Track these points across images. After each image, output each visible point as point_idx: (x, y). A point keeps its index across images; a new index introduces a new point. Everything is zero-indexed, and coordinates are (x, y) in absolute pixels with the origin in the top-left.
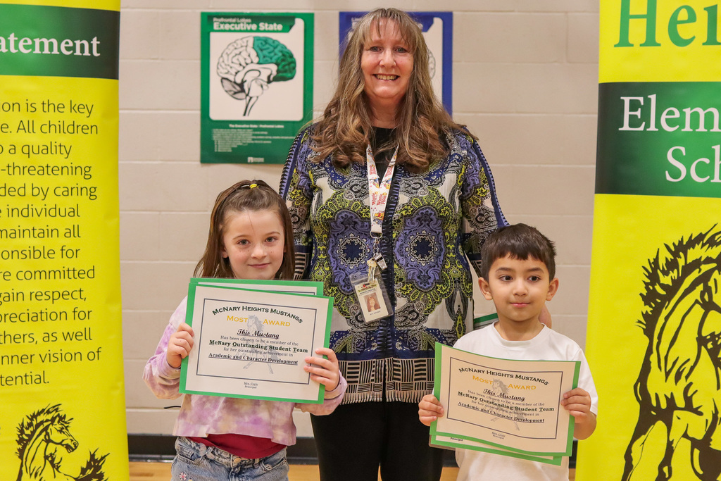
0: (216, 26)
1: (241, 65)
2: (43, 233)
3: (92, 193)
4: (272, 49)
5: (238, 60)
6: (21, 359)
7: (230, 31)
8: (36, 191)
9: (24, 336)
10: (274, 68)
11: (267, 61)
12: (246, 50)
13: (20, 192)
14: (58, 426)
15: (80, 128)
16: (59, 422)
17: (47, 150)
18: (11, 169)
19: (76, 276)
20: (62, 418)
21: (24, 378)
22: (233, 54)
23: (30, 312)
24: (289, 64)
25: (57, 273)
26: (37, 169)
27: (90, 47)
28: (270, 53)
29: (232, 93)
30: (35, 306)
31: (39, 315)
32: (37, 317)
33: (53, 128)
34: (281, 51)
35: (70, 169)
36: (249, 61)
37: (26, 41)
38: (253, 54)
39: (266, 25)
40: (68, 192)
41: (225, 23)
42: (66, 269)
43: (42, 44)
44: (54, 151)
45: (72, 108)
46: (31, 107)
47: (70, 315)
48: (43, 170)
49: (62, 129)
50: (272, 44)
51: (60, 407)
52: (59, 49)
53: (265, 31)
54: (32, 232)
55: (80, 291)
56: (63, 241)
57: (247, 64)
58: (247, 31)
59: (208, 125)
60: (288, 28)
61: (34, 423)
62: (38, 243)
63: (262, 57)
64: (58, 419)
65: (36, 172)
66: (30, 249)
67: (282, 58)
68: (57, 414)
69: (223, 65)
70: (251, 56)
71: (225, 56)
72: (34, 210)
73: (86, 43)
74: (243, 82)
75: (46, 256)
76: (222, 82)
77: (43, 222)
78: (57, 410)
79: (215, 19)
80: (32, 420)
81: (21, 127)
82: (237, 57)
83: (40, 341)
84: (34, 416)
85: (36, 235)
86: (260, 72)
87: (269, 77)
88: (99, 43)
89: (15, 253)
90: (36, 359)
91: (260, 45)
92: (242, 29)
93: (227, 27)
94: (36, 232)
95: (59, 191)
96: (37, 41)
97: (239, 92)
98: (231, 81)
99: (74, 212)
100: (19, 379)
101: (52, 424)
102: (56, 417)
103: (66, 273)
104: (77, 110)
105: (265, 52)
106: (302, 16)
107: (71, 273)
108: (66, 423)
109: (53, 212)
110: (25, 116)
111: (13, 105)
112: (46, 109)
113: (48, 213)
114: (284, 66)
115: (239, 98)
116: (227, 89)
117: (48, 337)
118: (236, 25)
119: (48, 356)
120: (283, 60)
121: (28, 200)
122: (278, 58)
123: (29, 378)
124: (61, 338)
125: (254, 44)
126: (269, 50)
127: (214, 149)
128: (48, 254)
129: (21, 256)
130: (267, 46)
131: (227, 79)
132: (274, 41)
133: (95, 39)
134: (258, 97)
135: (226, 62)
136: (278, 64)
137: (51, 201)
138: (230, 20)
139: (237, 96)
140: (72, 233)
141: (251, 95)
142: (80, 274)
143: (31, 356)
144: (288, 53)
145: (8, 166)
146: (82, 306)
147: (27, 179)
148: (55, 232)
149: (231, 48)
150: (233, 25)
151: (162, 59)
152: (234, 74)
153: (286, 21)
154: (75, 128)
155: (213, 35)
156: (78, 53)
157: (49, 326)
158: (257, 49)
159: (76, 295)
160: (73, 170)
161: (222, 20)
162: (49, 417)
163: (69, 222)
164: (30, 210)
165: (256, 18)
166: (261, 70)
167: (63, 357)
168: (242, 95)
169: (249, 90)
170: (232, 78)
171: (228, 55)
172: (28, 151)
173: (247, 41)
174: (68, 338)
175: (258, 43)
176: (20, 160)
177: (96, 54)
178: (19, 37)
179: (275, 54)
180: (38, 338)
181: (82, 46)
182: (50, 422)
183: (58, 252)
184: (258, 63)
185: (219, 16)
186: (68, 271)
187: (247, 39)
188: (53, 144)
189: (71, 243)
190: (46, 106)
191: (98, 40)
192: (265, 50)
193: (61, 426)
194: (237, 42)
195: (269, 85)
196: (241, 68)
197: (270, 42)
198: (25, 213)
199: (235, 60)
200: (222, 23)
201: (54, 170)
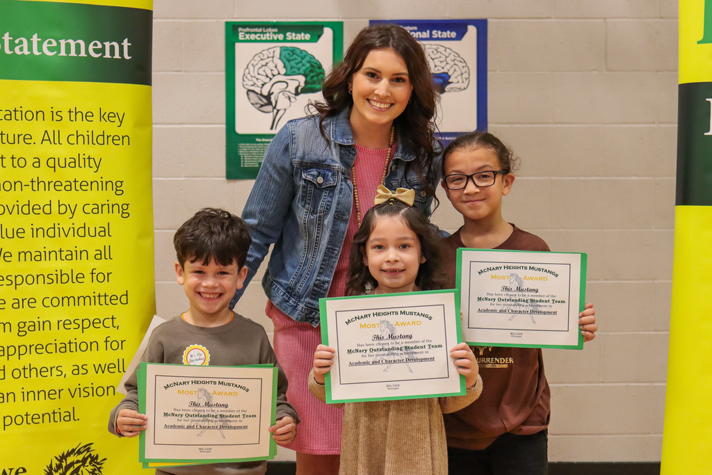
0: (241, 36)
1: (267, 76)
2: (71, 256)
3: (124, 211)
4: (299, 59)
5: (264, 71)
6: (49, 395)
7: (256, 41)
8: (63, 209)
9: (51, 369)
10: (302, 79)
11: (294, 72)
12: (273, 61)
13: (46, 210)
14: (90, 468)
15: (110, 139)
16: (90, 463)
17: (74, 163)
18: (35, 184)
19: (108, 302)
20: (94, 459)
21: (52, 415)
22: (259, 66)
23: (57, 342)
24: (318, 75)
25: (87, 299)
26: (64, 184)
27: (121, 50)
28: (297, 64)
29: (259, 105)
30: (64, 336)
31: (68, 346)
32: (65, 348)
33: (81, 138)
34: (309, 62)
35: (100, 184)
36: (275, 72)
37: (50, 43)
38: (280, 65)
39: (294, 34)
40: (98, 209)
41: (250, 33)
42: (97, 294)
43: (68, 46)
44: (82, 164)
45: (102, 117)
46: (56, 115)
47: (102, 345)
48: (71, 185)
49: (90, 139)
50: (300, 55)
51: (92, 446)
52: (87, 51)
53: (292, 41)
54: (58, 253)
55: (113, 318)
56: (93, 263)
57: (274, 76)
58: (273, 41)
59: (234, 140)
60: (316, 38)
61: (64, 464)
62: (65, 266)
63: (289, 68)
64: (89, 459)
65: (62, 188)
66: (56, 273)
67: (310, 68)
68: (89, 453)
69: (249, 76)
70: (278, 67)
71: (251, 67)
72: (61, 230)
73: (116, 44)
74: (270, 94)
75: (75, 280)
76: (248, 94)
77: (71, 243)
78: (88, 450)
79: (240, 29)
80: (61, 461)
81: (46, 138)
82: (263, 68)
83: (69, 374)
84: (64, 457)
85: (63, 257)
86: (287, 83)
87: (297, 89)
88: (130, 44)
89: (41, 278)
90: (65, 394)
91: (287, 56)
92: (268, 39)
93: (253, 37)
94: (64, 254)
95: (88, 209)
96: (63, 42)
97: (266, 105)
98: (257, 93)
99: (105, 231)
100: (46, 417)
101: (83, 465)
102: (87, 458)
103: (97, 298)
104: (107, 119)
105: (293, 63)
106: (330, 25)
107: (102, 299)
108: (98, 464)
109: (81, 232)
110: (50, 126)
111: (37, 113)
112: (73, 118)
113: (76, 232)
114: (313, 77)
115: (266, 111)
116: (253, 102)
117: (77, 370)
118: (262, 35)
119: (78, 390)
120: (311, 71)
121: (54, 219)
122: (307, 69)
123: (57, 416)
124: (92, 371)
125: (280, 55)
126: (296, 61)
127: (240, 165)
128: (77, 278)
129: (47, 280)
130: (295, 56)
131: (253, 91)
132: (302, 51)
133: (126, 40)
134: (285, 110)
135: (252, 74)
136: (305, 75)
137: (80, 219)
138: (256, 30)
139: (263, 109)
140: (102, 254)
141: (278, 107)
142: (112, 299)
143: (60, 391)
144: (316, 63)
145: (32, 182)
146: (115, 335)
147: (54, 196)
148: (84, 254)
149: (257, 59)
150: (259, 35)
151: (186, 71)
152: (261, 86)
153: (314, 30)
154: (105, 138)
155: (238, 45)
156: (108, 55)
157: (79, 358)
158: (285, 60)
159: (108, 323)
160: (104, 185)
161: (248, 30)
162: (80, 457)
163: (99, 243)
164: (57, 230)
165: (283, 28)
166: (288, 81)
167: (95, 392)
168: (269, 108)
169: (276, 102)
170: (258, 90)
171: (254, 67)
172: (54, 164)
173: (274, 52)
174: (100, 371)
175: (285, 53)
176: (45, 174)
177: (127, 57)
178: (43, 38)
179: (303, 65)
180: (67, 370)
181: (112, 48)
182: (81, 464)
183: (88, 276)
184: (285, 75)
185: (244, 25)
186: (99, 296)
187: (273, 49)
188: (82, 157)
189: (102, 266)
190: (73, 115)
191: (128, 42)
192: (293, 60)
193: (93, 468)
194: (264, 52)
195: (297, 97)
196: (268, 79)
197: (298, 52)
198: (51, 232)
199: (261, 71)
200: (247, 33)
201: (84, 185)
